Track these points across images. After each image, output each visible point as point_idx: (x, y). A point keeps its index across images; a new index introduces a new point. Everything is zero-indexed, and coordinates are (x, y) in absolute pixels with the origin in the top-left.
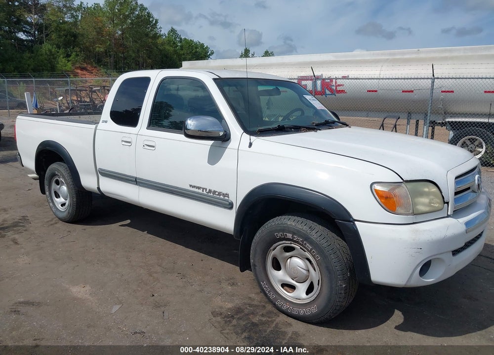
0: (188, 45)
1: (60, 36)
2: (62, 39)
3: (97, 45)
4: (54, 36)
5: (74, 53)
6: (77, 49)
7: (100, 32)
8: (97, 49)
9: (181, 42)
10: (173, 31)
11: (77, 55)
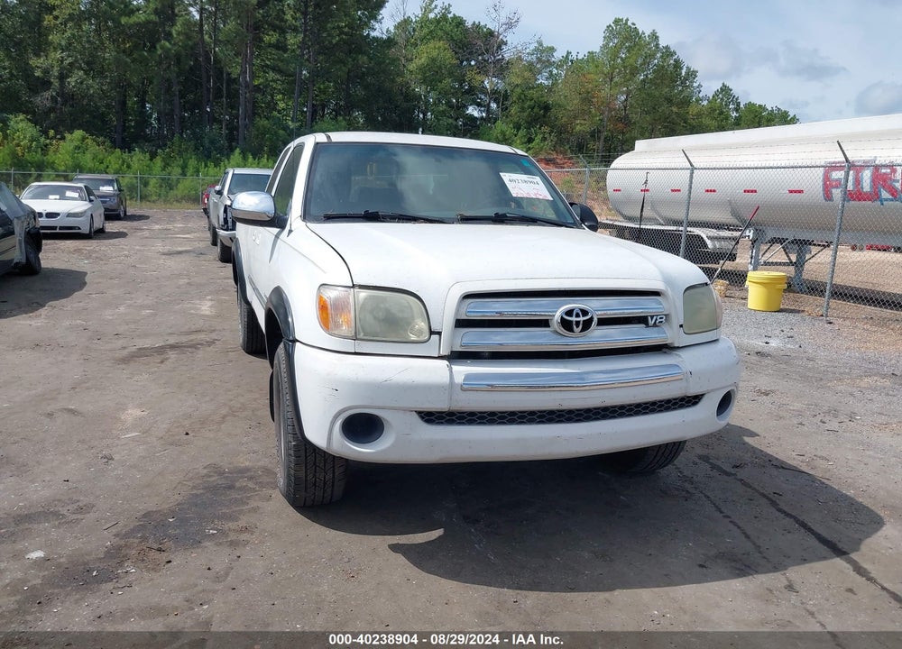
0: (753, 116)
1: (523, 110)
2: (526, 114)
3: (578, 122)
4: (514, 110)
5: (540, 136)
6: (546, 129)
7: (587, 99)
8: (578, 128)
9: (737, 110)
10: (725, 90)
11: (544, 139)
